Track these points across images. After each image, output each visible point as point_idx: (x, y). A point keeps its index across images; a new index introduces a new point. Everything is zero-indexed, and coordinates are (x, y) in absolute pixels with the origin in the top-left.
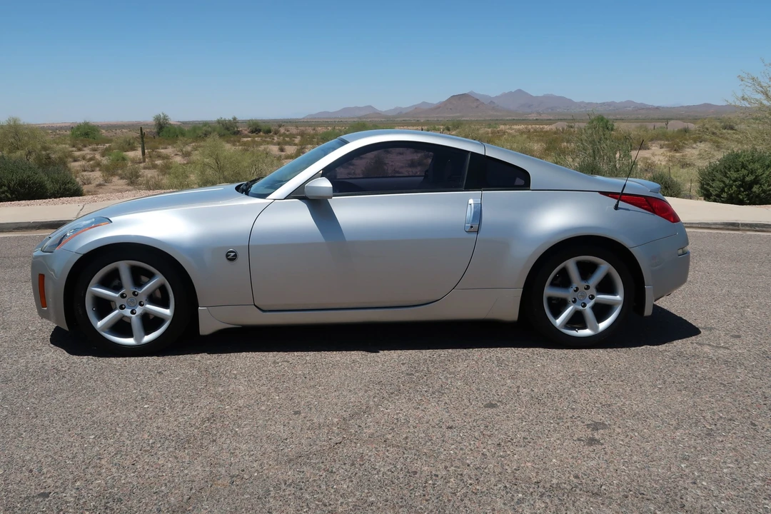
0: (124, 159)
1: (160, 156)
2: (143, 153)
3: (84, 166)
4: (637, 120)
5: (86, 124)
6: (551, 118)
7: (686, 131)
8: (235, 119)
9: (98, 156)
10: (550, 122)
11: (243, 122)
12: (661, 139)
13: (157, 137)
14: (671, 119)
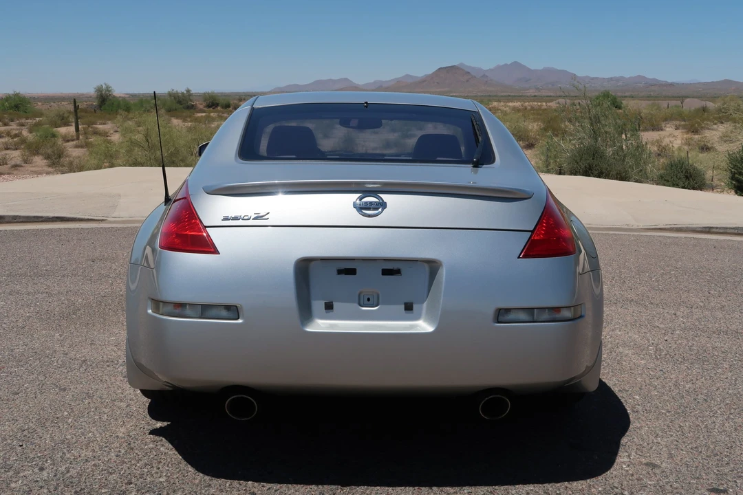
0: (54, 136)
1: (96, 133)
2: (77, 129)
3: (6, 143)
4: (648, 98)
5: (17, 95)
6: (552, 94)
7: (704, 109)
8: (188, 91)
9: (25, 133)
10: (550, 99)
11: (199, 95)
12: (676, 119)
13: (98, 111)
14: (689, 97)
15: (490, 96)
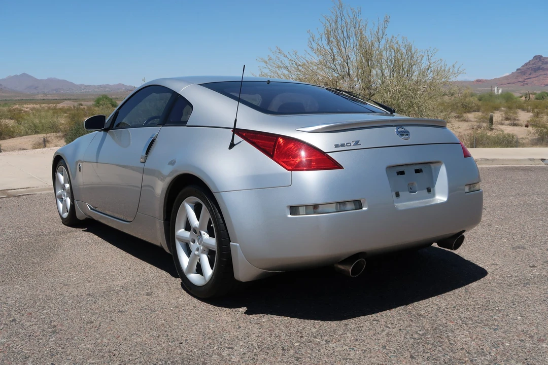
10: (58, 101)
15: (6, 100)
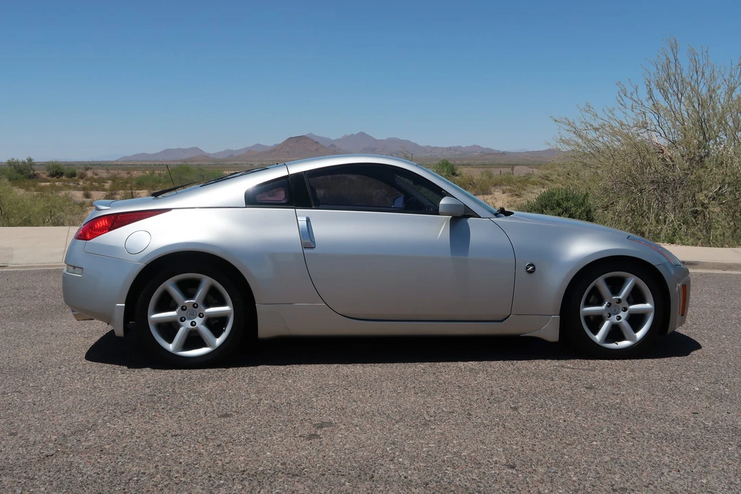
4: (484, 165)
7: (530, 176)
8: (30, 160)
11: (42, 164)
12: (504, 184)
14: (518, 165)
